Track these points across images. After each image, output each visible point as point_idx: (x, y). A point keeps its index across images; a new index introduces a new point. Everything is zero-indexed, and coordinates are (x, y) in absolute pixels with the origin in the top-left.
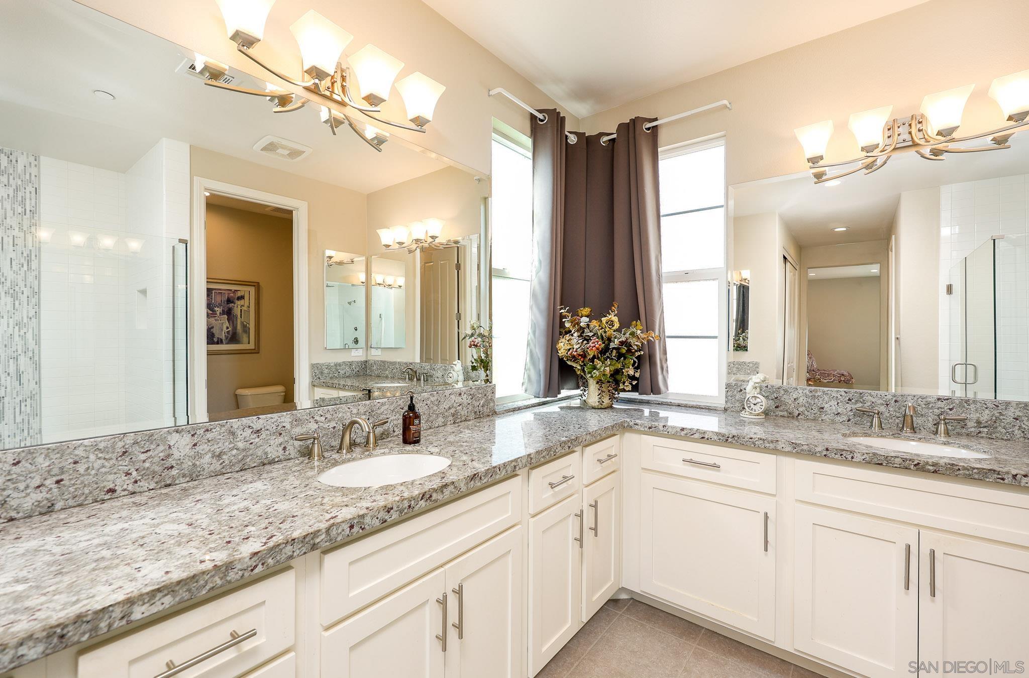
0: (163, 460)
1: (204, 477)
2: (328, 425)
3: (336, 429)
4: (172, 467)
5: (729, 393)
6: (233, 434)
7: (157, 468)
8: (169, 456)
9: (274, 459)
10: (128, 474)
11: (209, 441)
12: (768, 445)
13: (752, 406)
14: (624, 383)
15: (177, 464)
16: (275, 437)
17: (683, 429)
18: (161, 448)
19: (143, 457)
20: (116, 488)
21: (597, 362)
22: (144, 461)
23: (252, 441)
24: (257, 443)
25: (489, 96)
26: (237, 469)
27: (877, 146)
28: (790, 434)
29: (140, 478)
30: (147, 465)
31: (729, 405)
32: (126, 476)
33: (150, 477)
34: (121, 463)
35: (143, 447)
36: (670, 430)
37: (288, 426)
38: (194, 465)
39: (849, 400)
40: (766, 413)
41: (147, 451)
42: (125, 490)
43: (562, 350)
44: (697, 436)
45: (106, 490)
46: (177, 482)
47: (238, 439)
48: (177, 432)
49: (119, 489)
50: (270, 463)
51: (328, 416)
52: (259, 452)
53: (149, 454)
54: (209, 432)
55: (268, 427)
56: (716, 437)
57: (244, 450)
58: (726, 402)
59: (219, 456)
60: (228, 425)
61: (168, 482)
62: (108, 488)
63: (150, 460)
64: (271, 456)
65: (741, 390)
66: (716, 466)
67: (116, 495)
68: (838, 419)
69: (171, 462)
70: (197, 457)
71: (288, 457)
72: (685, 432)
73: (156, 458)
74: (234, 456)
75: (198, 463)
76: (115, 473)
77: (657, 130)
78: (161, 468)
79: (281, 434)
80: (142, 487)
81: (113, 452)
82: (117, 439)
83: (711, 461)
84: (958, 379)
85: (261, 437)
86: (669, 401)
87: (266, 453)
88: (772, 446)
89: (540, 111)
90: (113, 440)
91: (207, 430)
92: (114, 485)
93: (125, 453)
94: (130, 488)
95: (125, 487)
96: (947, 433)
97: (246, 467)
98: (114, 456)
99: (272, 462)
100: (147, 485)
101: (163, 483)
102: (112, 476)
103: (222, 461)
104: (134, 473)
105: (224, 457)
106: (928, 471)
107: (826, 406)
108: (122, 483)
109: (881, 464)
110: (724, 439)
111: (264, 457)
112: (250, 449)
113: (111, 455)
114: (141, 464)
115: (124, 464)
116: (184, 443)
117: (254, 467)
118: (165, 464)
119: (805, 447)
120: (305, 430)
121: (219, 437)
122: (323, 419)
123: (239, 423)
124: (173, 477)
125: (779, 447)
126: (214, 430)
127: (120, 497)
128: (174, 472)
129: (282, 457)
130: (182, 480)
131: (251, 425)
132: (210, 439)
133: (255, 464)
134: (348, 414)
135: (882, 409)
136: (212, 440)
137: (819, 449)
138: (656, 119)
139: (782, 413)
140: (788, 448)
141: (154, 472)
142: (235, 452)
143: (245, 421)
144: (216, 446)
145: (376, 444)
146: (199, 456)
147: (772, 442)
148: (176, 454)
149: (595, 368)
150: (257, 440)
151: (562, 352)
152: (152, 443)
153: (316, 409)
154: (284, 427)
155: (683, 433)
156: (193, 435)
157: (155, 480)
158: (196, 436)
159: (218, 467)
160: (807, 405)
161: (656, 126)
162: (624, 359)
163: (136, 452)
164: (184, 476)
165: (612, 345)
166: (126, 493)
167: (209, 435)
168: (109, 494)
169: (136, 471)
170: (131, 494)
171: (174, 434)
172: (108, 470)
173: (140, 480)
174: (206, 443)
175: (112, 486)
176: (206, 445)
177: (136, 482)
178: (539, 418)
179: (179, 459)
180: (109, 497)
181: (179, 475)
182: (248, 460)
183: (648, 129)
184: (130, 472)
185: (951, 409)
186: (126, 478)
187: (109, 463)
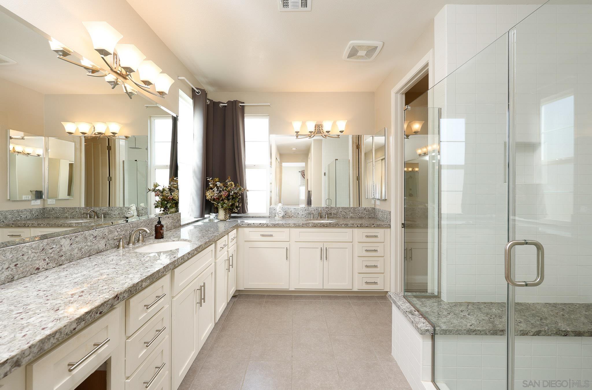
0: (58, 252)
1: (75, 260)
2: (122, 233)
3: (125, 235)
4: (62, 256)
5: (270, 211)
6: (86, 238)
7: (56, 257)
8: (61, 250)
9: (102, 250)
10: (44, 260)
11: (77, 242)
12: (287, 225)
13: (279, 214)
14: (235, 210)
15: (64, 254)
16: (102, 239)
17: (260, 224)
18: (58, 246)
19: (50, 251)
20: (40, 267)
21: (225, 201)
22: (51, 253)
23: (93, 241)
24: (95, 242)
25: (178, 79)
26: (88, 256)
27: (313, 132)
28: (291, 222)
29: (49, 262)
30: (52, 255)
31: (271, 215)
32: (44, 261)
33: (54, 261)
34: (41, 254)
35: (50, 246)
36: (256, 225)
37: (107, 234)
38: (71, 254)
39: (305, 210)
40: (283, 217)
41: (52, 248)
42: (43, 268)
43: (209, 196)
44: (265, 225)
45: (35, 268)
46: (64, 263)
47: (88, 241)
48: (64, 238)
49: (41, 267)
50: (100, 252)
51: (122, 229)
52: (96, 247)
53: (53, 249)
54: (77, 238)
55: (99, 235)
56: (271, 225)
57: (90, 246)
58: (270, 214)
59: (81, 250)
60: (84, 234)
61: (61, 263)
62: (36, 267)
63: (53, 253)
64: (101, 249)
65: (274, 210)
66: (271, 236)
67: (40, 270)
68: (303, 216)
69: (62, 253)
70: (72, 251)
71: (106, 249)
72: (261, 225)
73: (56, 252)
74: (86, 249)
75: (72, 253)
76: (39, 260)
77: (244, 108)
78: (58, 256)
79: (104, 238)
80: (50, 266)
81: (38, 249)
82: (40, 242)
83: (270, 233)
84: (327, 204)
85: (97, 240)
86: (249, 216)
87: (99, 248)
88: (288, 225)
89: (197, 89)
90: (38, 243)
91: (76, 237)
92: (39, 266)
93: (43, 249)
94: (45, 267)
95: (43, 266)
96: (328, 218)
97: (91, 255)
98: (39, 251)
99: (101, 252)
100: (52, 265)
101: (59, 264)
102: (38, 261)
103: (82, 252)
104: (47, 259)
105: (83, 250)
106: (325, 226)
107: (299, 213)
108: (42, 264)
109: (315, 226)
110: (274, 225)
111: (98, 249)
112: (92, 246)
113: (37, 251)
114: (50, 255)
115: (43, 255)
116: (67, 244)
117: (94, 254)
118: (59, 254)
119: (297, 224)
120: (113, 236)
121: (81, 240)
122: (120, 230)
123: (88, 233)
124: (63, 261)
125: (290, 226)
126: (78, 237)
127: (41, 271)
128: (63, 258)
129: (105, 249)
130: (66, 262)
131: (93, 234)
132: (77, 241)
133: (95, 253)
134: (129, 227)
135: (313, 212)
136: (78, 242)
137: (301, 225)
138: (243, 103)
139: (287, 216)
140: (293, 225)
141: (55, 259)
142: (87, 247)
143: (91, 232)
144: (79, 245)
145: (143, 241)
146: (73, 250)
147: (288, 224)
148: (64, 249)
149: (224, 203)
150: (95, 241)
151: (208, 197)
152: (54, 244)
153: (117, 225)
154: (105, 234)
155: (260, 225)
156: (70, 240)
157: (55, 262)
158: (72, 240)
159: (80, 255)
160: (294, 213)
161: (244, 106)
162: (235, 200)
163: (48, 249)
164: (67, 260)
165: (231, 194)
166: (44, 269)
167: (77, 239)
168: (37, 270)
169: (48, 258)
170: (46, 270)
171: (63, 239)
172: (36, 258)
173: (49, 263)
174: (75, 243)
175: (38, 266)
176: (76, 244)
177: (48, 264)
178: (196, 227)
179: (65, 252)
180: (37, 272)
181: (65, 259)
182: (92, 251)
183: (241, 106)
184: (45, 259)
185: (328, 211)
186: (44, 262)
187: (37, 255)
